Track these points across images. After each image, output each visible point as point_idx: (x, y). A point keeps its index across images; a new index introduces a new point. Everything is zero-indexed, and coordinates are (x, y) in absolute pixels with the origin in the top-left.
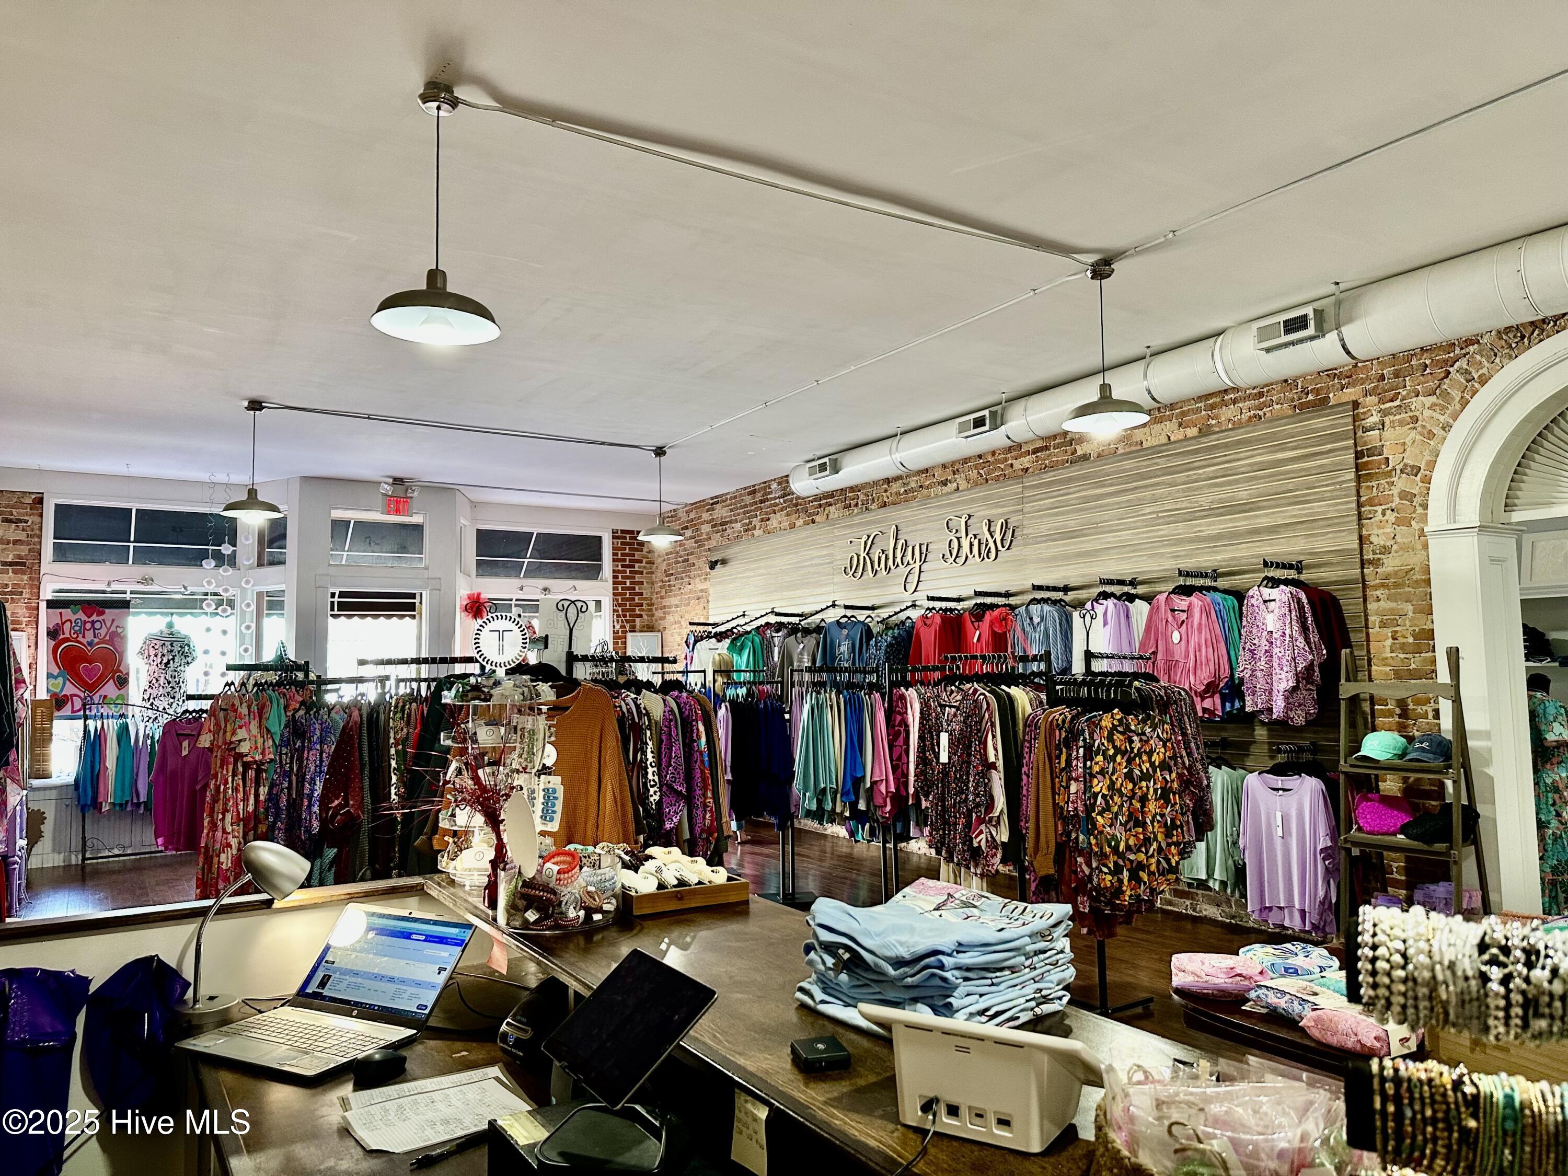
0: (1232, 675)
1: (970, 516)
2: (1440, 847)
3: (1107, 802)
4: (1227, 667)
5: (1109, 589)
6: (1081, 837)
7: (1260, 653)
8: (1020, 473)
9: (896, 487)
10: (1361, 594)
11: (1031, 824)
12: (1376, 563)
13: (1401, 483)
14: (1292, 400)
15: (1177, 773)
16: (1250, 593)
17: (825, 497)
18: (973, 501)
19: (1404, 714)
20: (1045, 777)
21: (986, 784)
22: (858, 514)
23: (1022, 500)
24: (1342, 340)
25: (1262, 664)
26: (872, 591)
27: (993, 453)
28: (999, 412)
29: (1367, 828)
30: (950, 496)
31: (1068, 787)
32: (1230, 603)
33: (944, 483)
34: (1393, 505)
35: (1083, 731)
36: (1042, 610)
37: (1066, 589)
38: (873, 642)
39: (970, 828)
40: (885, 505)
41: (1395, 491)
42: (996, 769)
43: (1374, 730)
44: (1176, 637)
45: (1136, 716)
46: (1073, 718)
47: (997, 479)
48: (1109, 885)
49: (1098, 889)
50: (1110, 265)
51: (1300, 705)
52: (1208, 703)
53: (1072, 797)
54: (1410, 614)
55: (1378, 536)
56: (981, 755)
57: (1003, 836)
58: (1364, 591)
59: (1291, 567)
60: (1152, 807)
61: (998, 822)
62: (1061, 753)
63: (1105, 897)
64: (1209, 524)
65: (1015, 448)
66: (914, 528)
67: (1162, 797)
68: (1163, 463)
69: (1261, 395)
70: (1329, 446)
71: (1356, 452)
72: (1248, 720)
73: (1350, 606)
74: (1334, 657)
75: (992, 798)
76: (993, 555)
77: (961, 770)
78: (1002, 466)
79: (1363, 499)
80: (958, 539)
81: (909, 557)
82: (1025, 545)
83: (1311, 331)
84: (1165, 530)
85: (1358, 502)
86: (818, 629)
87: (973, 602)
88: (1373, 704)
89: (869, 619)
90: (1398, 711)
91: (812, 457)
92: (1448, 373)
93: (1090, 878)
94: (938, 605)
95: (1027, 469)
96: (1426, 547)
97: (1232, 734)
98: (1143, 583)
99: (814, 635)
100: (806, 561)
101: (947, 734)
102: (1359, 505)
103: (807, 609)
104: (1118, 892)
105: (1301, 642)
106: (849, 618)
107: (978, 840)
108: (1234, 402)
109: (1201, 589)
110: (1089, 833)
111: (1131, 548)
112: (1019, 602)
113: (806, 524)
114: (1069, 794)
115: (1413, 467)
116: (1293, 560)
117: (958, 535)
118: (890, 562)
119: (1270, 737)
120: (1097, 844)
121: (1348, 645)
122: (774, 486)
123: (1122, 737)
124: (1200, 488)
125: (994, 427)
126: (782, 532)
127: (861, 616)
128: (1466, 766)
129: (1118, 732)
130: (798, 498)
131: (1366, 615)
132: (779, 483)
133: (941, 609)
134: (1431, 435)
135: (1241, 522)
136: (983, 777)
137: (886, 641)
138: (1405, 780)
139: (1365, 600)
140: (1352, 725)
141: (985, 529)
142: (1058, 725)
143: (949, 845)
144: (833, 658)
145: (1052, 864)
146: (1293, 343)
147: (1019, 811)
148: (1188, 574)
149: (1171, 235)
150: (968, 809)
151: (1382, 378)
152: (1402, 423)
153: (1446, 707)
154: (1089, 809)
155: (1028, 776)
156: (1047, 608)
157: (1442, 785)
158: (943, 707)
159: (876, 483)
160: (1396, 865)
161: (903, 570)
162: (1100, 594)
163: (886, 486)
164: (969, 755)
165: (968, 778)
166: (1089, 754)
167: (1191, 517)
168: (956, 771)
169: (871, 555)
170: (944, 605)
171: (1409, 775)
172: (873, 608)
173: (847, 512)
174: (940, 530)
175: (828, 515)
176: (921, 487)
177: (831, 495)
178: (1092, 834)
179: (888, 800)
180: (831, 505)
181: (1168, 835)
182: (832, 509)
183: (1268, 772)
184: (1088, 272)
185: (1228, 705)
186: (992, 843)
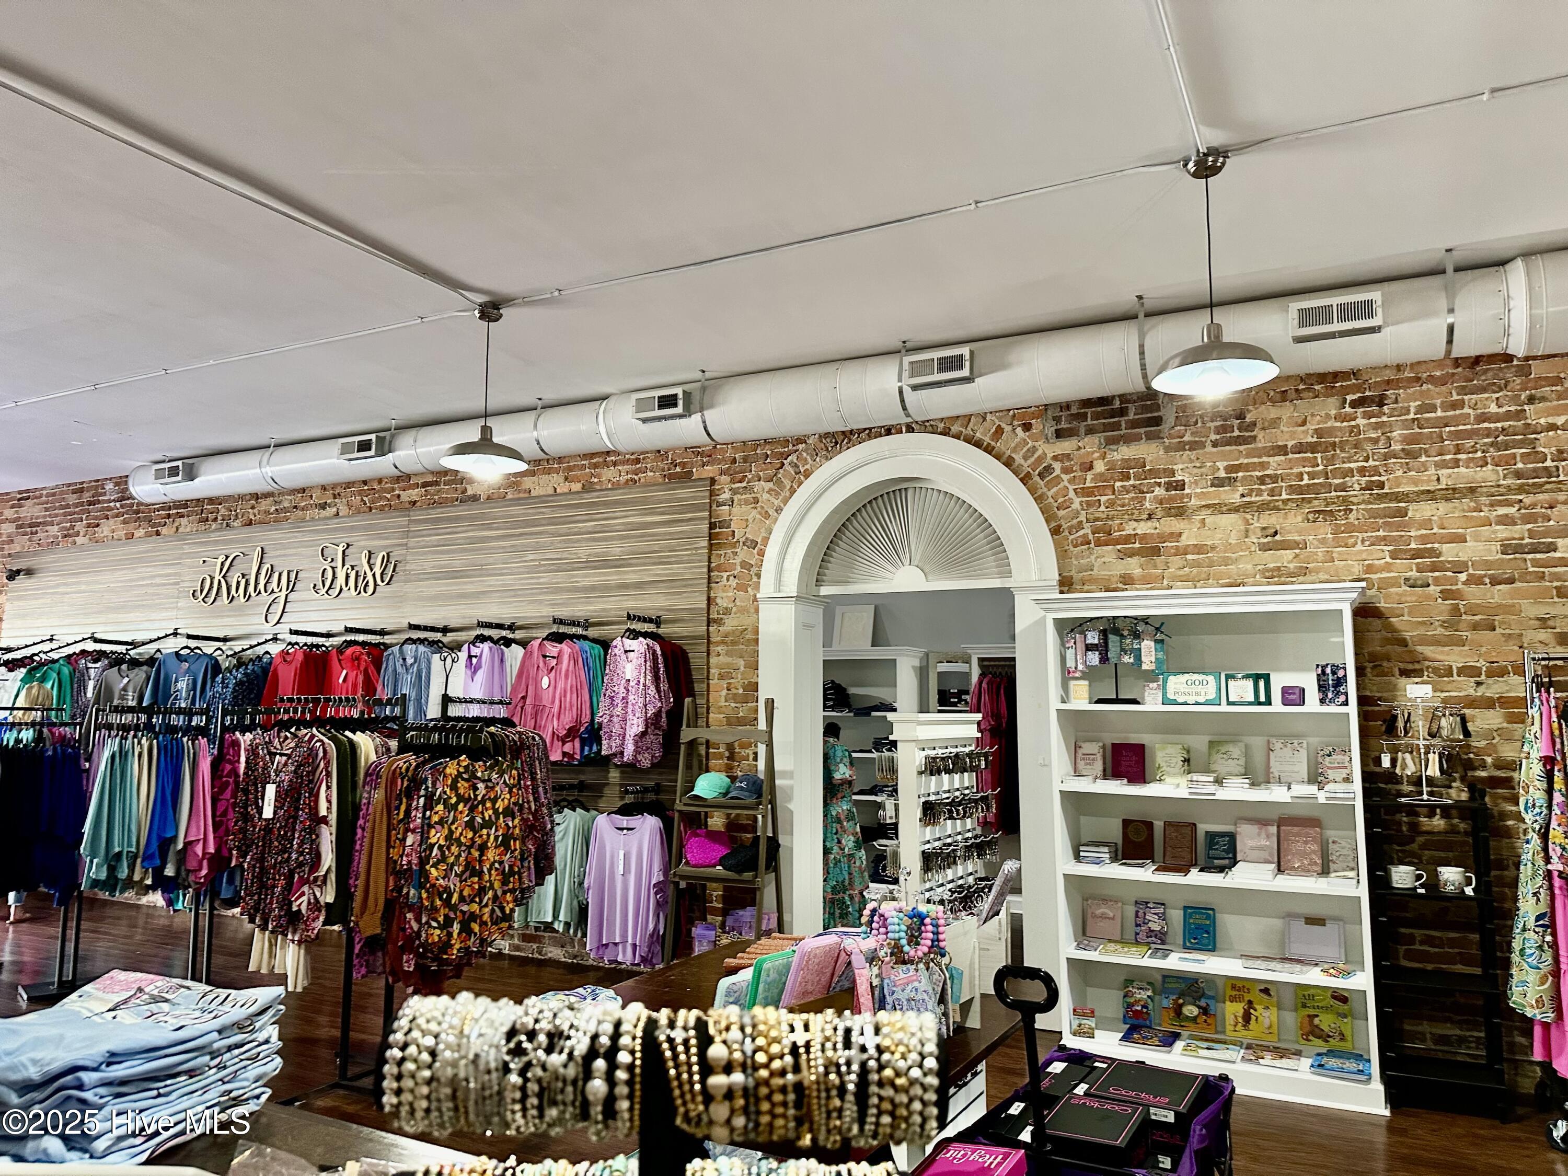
0: (592, 720)
1: (348, 545)
2: (748, 875)
3: (443, 853)
4: (588, 712)
5: (487, 632)
6: (412, 892)
7: (618, 700)
8: (407, 505)
9: (264, 504)
10: (705, 649)
11: (360, 882)
12: (719, 622)
13: (743, 553)
14: (663, 470)
15: (522, 819)
16: (614, 643)
17: (176, 507)
18: (353, 529)
19: (731, 758)
20: (381, 828)
21: (313, 841)
22: (216, 530)
23: (407, 534)
24: (704, 422)
25: (618, 711)
26: (226, 620)
27: (380, 481)
28: (388, 438)
29: (693, 862)
30: (329, 522)
31: (404, 839)
32: (596, 651)
33: (323, 506)
34: (736, 572)
35: (426, 779)
36: (416, 651)
37: (445, 630)
38: (219, 679)
39: (290, 891)
40: (250, 523)
41: (738, 561)
42: (327, 823)
43: (707, 771)
44: (545, 682)
45: (485, 762)
46: (417, 766)
47: (381, 509)
48: (436, 939)
49: (424, 945)
50: (498, 309)
51: (648, 748)
52: (568, 748)
53: (407, 850)
54: (742, 668)
55: (723, 598)
56: (310, 809)
57: (329, 896)
58: (708, 647)
59: (651, 621)
60: (491, 855)
61: (324, 882)
62: (401, 803)
63: (432, 952)
64: (586, 576)
65: (403, 478)
66: (282, 552)
67: (502, 844)
68: (549, 514)
69: (638, 461)
70: (690, 515)
71: (710, 523)
72: (604, 762)
73: (696, 659)
74: (679, 704)
75: (318, 856)
76: (370, 589)
77: (286, 826)
78: (389, 496)
79: (713, 565)
80: (333, 568)
81: (274, 584)
82: (406, 581)
83: (679, 410)
84: (545, 578)
85: (709, 566)
86: (151, 661)
87: (343, 639)
88: (708, 748)
89: (219, 652)
90: (727, 754)
91: (161, 458)
92: (783, 464)
93: (418, 934)
94: (302, 639)
95: (415, 503)
96: (757, 611)
97: (590, 776)
98: (521, 628)
99: (145, 668)
100: (143, 579)
101: (274, 786)
102: (710, 570)
103: (139, 637)
104: (446, 945)
105: (652, 691)
106: (192, 650)
107: (298, 902)
108: (615, 464)
109: (572, 637)
110: (421, 886)
111: (513, 593)
112: (394, 641)
113: (149, 535)
114: (404, 847)
115: (752, 541)
116: (653, 614)
117: (333, 564)
118: (251, 588)
119: (622, 778)
120: (428, 897)
121: (692, 694)
122: (109, 486)
123: (466, 785)
124: (578, 541)
125: (381, 453)
126: (115, 542)
127: (209, 648)
128: (773, 802)
129: (463, 779)
130: (140, 504)
131: (708, 668)
132: (117, 484)
133: (305, 644)
134: (767, 515)
135: (612, 577)
136: (310, 834)
137: (235, 678)
138: (728, 815)
139: (708, 654)
140: (689, 767)
141: (365, 561)
142: (401, 773)
143: (264, 910)
144: (167, 696)
145: (378, 922)
146: (665, 418)
147: (349, 868)
148: (561, 622)
149: (556, 293)
150: (289, 870)
151: (734, 461)
152: (747, 502)
153: (762, 749)
154: (423, 862)
155: (363, 829)
156: (422, 648)
157: (755, 819)
158: (272, 755)
159: (241, 497)
160: (716, 893)
161: (266, 598)
162: (477, 637)
163: (253, 502)
164: (297, 809)
165: (293, 835)
166: (430, 805)
167: (571, 567)
168: (281, 827)
169: (229, 579)
170: (310, 640)
171: (730, 811)
172: (225, 640)
173: (202, 527)
174: (313, 556)
175: (177, 528)
176: (295, 507)
177: (184, 504)
178: (424, 888)
179: (205, 863)
180: (183, 516)
181: (504, 882)
182: (184, 521)
183: (615, 813)
184: (476, 312)
185: (587, 748)
186: (315, 905)
